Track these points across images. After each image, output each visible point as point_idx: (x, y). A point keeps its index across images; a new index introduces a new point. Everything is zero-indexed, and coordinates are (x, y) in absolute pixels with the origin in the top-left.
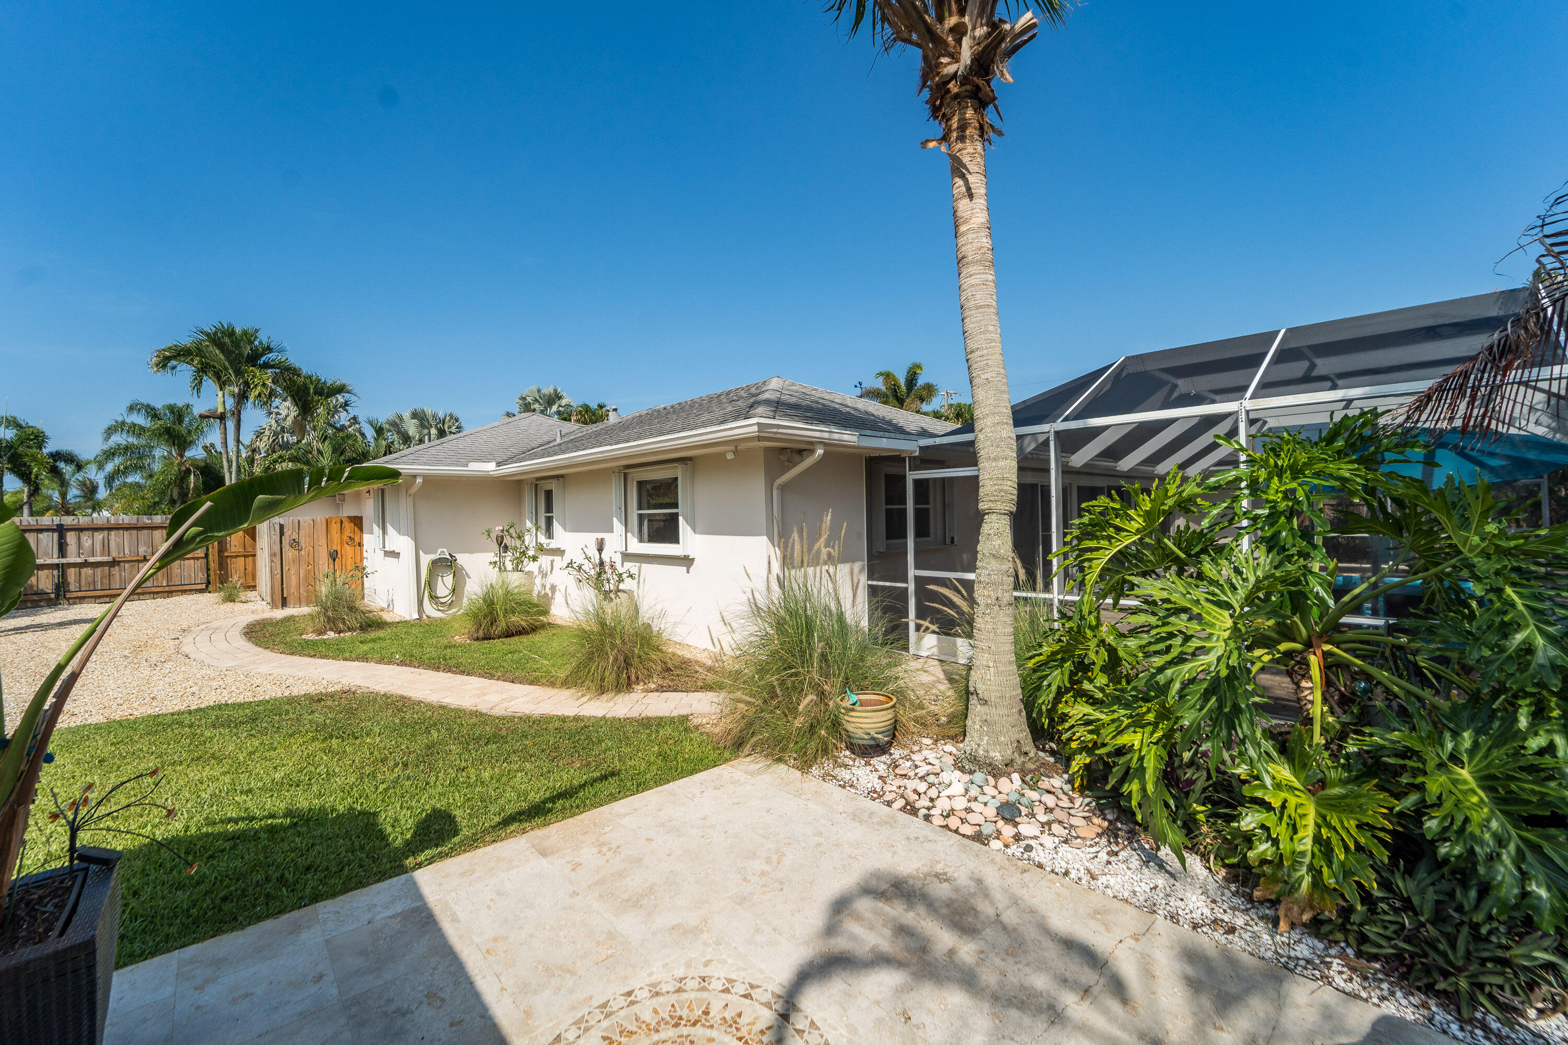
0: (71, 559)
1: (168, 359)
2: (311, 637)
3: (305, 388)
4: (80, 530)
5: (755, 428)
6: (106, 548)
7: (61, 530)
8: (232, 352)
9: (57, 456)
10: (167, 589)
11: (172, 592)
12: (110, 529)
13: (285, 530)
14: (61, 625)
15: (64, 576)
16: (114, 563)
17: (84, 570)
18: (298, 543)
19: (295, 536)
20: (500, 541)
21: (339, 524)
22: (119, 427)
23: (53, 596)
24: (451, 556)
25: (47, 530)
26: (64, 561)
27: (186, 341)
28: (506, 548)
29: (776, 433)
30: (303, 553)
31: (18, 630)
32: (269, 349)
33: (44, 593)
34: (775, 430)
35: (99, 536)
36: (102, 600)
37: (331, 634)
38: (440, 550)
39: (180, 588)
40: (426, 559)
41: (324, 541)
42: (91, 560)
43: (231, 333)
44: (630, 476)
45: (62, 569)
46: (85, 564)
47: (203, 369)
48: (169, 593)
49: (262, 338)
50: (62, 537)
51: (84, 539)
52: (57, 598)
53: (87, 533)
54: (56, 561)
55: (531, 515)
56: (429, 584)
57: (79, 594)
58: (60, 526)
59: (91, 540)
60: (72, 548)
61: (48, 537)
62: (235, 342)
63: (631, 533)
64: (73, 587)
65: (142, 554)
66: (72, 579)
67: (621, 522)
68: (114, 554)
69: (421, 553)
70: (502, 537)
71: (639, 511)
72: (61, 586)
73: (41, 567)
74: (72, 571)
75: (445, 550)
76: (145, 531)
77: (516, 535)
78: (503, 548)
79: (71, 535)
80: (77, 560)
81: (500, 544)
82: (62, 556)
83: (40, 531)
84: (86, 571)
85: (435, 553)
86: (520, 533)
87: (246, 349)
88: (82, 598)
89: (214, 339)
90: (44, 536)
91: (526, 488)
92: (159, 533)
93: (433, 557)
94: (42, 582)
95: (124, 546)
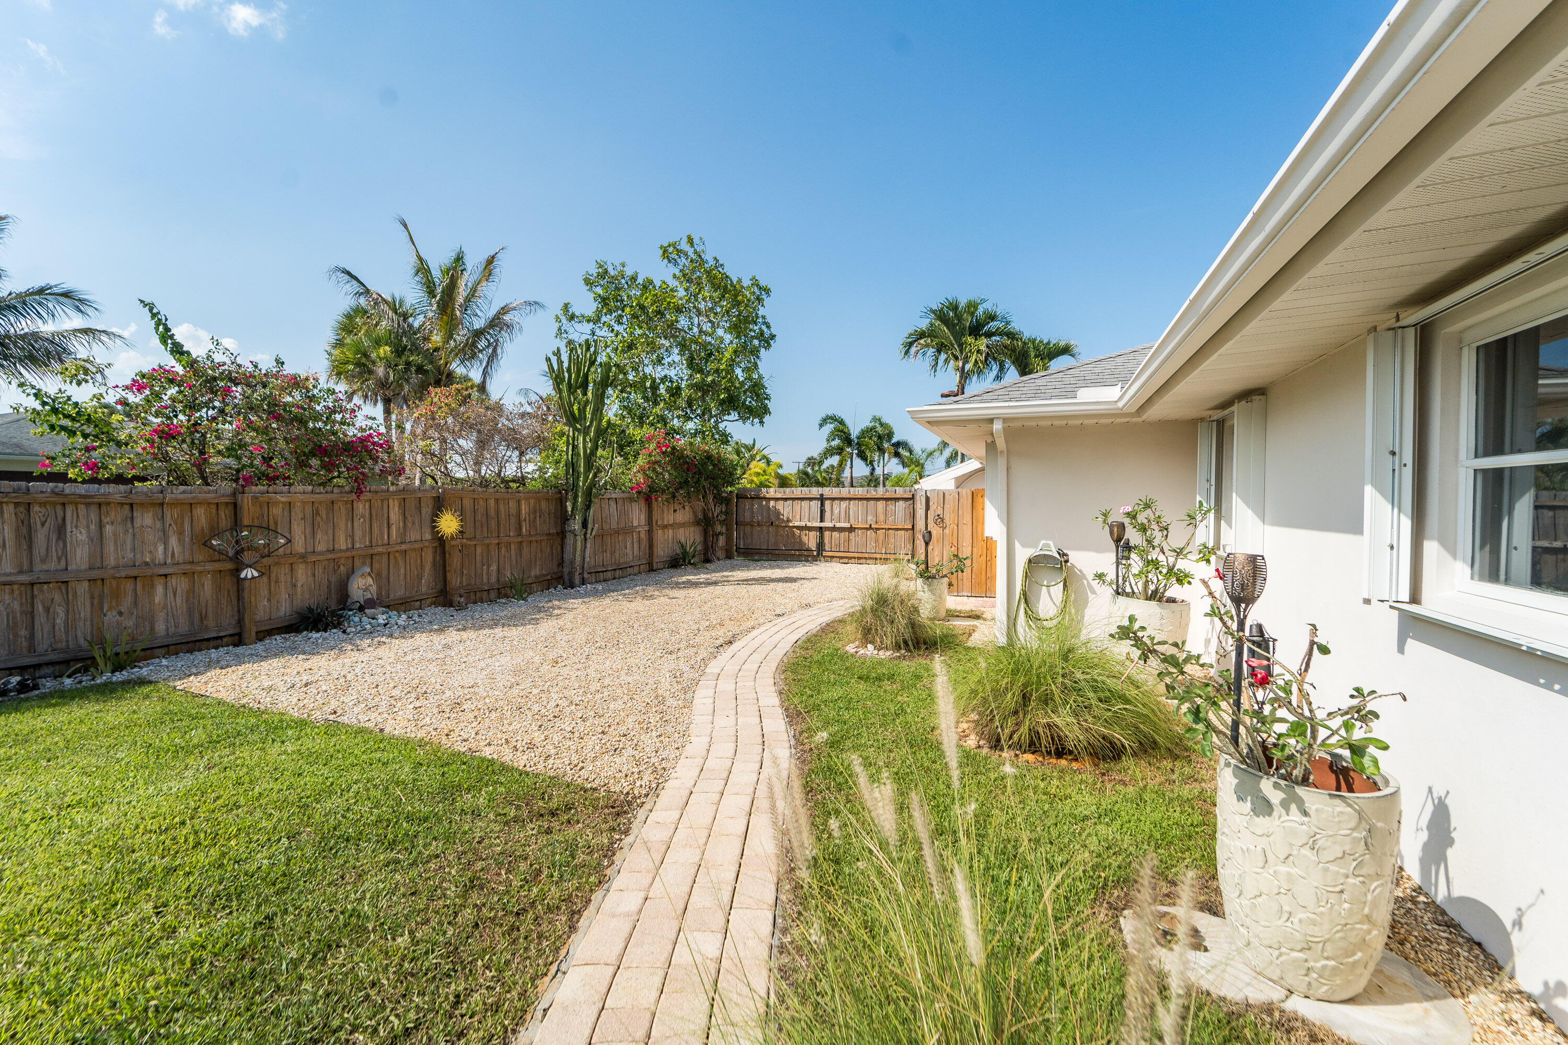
0: (827, 524)
1: (909, 346)
2: (852, 647)
3: (1025, 351)
4: (833, 499)
6: (847, 518)
7: (822, 499)
8: (954, 325)
9: (898, 444)
10: (885, 556)
11: (887, 559)
12: (850, 499)
13: (931, 504)
15: (822, 537)
16: (851, 529)
17: (834, 533)
18: (943, 520)
19: (940, 512)
20: (1118, 535)
23: (815, 553)
24: (1062, 555)
25: (815, 499)
26: (822, 525)
27: (923, 325)
28: (1128, 548)
30: (947, 531)
32: (992, 318)
33: (808, 550)
35: (844, 504)
36: (843, 561)
37: (870, 649)
38: (1042, 542)
39: (893, 556)
40: (1023, 555)
41: (970, 518)
42: (838, 525)
43: (954, 307)
45: (821, 529)
46: (834, 529)
47: (940, 349)
50: (822, 505)
51: (835, 507)
52: (818, 555)
53: (837, 502)
54: (818, 524)
55: (1207, 485)
56: (1025, 595)
57: (830, 554)
58: (822, 495)
59: (839, 508)
60: (827, 515)
61: (815, 505)
62: (959, 317)
63: (1443, 543)
64: (827, 547)
65: (869, 522)
66: (827, 540)
67: (1394, 500)
68: (852, 521)
69: (1017, 545)
70: (1122, 526)
71: (1486, 454)
72: (821, 546)
73: (810, 529)
74: (827, 534)
75: (1051, 543)
76: (872, 502)
77: (1154, 526)
78: (1123, 548)
79: (827, 503)
80: (831, 525)
81: (1118, 541)
82: (822, 520)
83: (811, 499)
84: (835, 534)
85: (1035, 546)
86: (1165, 520)
87: (968, 321)
88: (832, 557)
89: (941, 316)
90: (813, 503)
91: (1201, 429)
92: (881, 504)
93: (1030, 552)
94: (811, 541)
95: (858, 514)
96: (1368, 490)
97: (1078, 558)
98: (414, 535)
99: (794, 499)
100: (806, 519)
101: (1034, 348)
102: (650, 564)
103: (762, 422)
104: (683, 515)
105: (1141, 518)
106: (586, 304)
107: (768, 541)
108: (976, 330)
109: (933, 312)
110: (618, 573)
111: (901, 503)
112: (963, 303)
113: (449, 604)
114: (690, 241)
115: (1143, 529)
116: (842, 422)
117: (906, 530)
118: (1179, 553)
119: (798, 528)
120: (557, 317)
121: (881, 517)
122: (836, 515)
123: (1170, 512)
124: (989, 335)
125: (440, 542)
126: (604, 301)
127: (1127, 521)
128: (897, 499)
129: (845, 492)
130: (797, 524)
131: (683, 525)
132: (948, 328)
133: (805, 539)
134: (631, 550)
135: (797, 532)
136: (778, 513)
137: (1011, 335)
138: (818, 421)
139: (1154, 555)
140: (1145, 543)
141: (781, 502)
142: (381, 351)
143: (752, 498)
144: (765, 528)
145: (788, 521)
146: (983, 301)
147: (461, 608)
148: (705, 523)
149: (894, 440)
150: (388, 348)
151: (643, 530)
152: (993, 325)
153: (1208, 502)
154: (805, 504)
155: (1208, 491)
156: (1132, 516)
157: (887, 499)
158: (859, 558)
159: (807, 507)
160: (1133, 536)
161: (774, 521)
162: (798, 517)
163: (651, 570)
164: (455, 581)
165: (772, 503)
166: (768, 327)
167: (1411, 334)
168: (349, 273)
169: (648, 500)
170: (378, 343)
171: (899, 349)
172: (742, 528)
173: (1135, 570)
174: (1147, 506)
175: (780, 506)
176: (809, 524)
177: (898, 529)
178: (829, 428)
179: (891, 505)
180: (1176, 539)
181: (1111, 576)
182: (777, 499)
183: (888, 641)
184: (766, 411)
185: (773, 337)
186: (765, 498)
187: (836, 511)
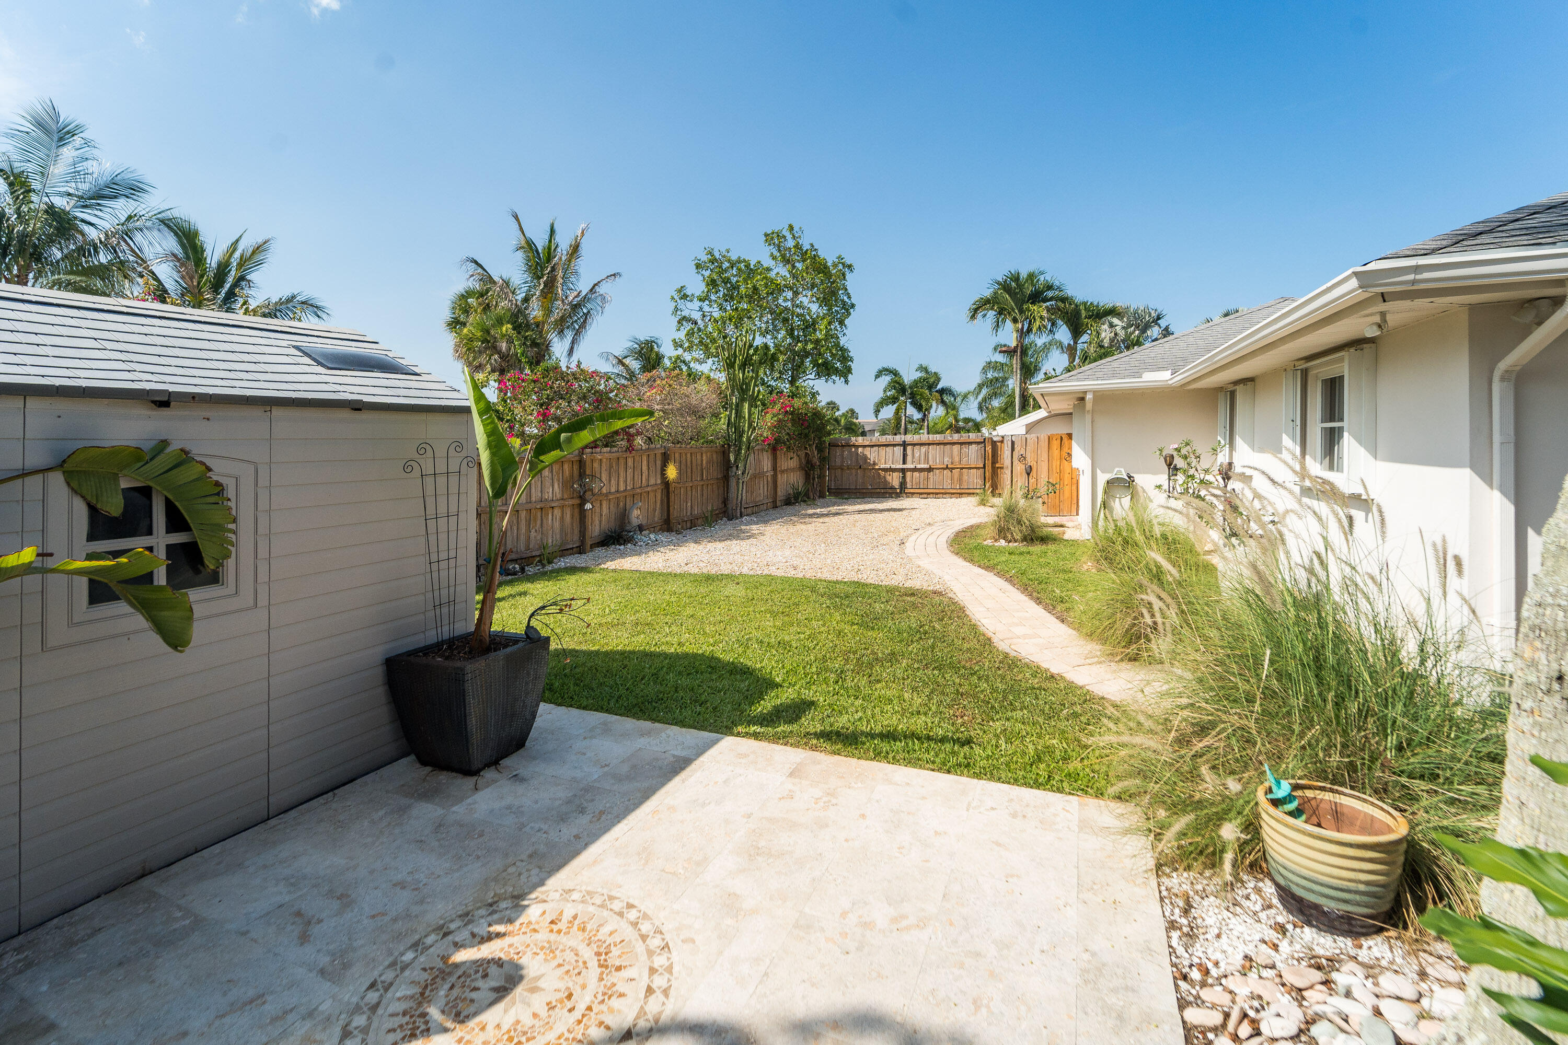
0: (909, 465)
1: (976, 310)
2: (989, 542)
3: (1077, 313)
4: (914, 445)
5: (1354, 283)
6: (927, 460)
7: (904, 445)
8: (1016, 294)
9: (942, 391)
10: (959, 491)
11: (961, 493)
12: (929, 444)
13: (1016, 446)
14: (888, 510)
15: (904, 477)
16: (930, 470)
18: (1025, 458)
19: (1023, 452)
20: (1170, 462)
21: (1059, 441)
22: (990, 365)
23: (899, 491)
24: (1129, 477)
25: (898, 445)
26: (905, 466)
27: (988, 293)
28: (1176, 469)
29: (1414, 282)
31: (860, 512)
32: (1050, 287)
33: (893, 488)
34: (1411, 277)
35: (923, 449)
36: (923, 496)
37: (1003, 542)
38: (1116, 469)
39: (967, 491)
40: (1103, 478)
41: (1046, 456)
42: (919, 466)
43: (1016, 278)
44: (1312, 373)
45: (903, 471)
46: (914, 470)
47: (1001, 312)
48: (961, 495)
49: (1047, 277)
50: (905, 450)
51: (916, 451)
52: (901, 492)
53: (917, 447)
54: (901, 466)
55: (1223, 430)
56: (1105, 505)
57: (912, 491)
58: (904, 442)
59: (920, 452)
60: (909, 458)
61: (898, 451)
62: (1020, 286)
63: (1311, 456)
64: (909, 486)
65: (946, 463)
66: (908, 479)
67: (1294, 440)
68: (931, 463)
69: (1098, 471)
70: (1172, 457)
71: (1326, 422)
72: (903, 484)
73: (894, 470)
74: (909, 474)
75: (1123, 470)
76: (948, 446)
77: (1192, 455)
78: (1173, 469)
79: (909, 448)
80: (912, 466)
81: (1169, 465)
82: (904, 463)
83: (894, 445)
84: (916, 474)
85: (1112, 472)
86: (1198, 452)
87: (1029, 289)
88: (913, 494)
89: (1005, 287)
90: (896, 449)
91: (1221, 397)
92: (956, 448)
93: (1109, 476)
94: (894, 480)
95: (936, 456)
96: (1284, 435)
97: (1140, 479)
98: (652, 482)
99: (879, 446)
100: (890, 462)
101: (1085, 309)
102: (774, 502)
103: (847, 382)
104: (793, 463)
105: (1184, 451)
106: (697, 286)
107: (856, 481)
108: (1037, 297)
109: (998, 283)
110: (755, 509)
111: (974, 445)
112: (1024, 275)
113: (669, 530)
114: (791, 228)
115: (1185, 457)
116: (895, 373)
117: (978, 468)
118: (1207, 471)
119: (883, 470)
120: (673, 298)
121: (957, 459)
122: (916, 458)
123: (1201, 447)
124: (1046, 300)
125: (666, 484)
126: (712, 283)
127: (1175, 454)
128: (970, 443)
129: (924, 437)
130: (882, 466)
131: (793, 470)
132: (1010, 296)
133: (889, 478)
134: (762, 492)
135: (882, 473)
136: (865, 458)
137: (1064, 300)
138: (874, 373)
139: (1191, 472)
140: (1186, 466)
141: (868, 449)
142: (504, 329)
143: (843, 446)
144: (854, 471)
145: (875, 464)
146: (1042, 273)
147: (678, 532)
148: (808, 468)
149: (939, 387)
150: (509, 326)
151: (770, 474)
152: (1050, 294)
153: (1225, 440)
154: (889, 449)
155: (1225, 433)
156: (1178, 450)
157: (961, 444)
158: (937, 494)
159: (891, 451)
160: (1179, 462)
161: (863, 465)
162: (883, 461)
163: (775, 507)
164: (674, 513)
165: (860, 450)
166: (849, 297)
167: (1299, 372)
168: (476, 262)
169: (774, 450)
170: (500, 322)
171: (965, 314)
172: (833, 471)
173: (1181, 482)
174: (1187, 444)
175: (867, 451)
176: (893, 466)
177: (970, 468)
178: (886, 379)
179: (965, 449)
180: (1204, 464)
181: (1166, 487)
182: (865, 446)
183: (1018, 536)
184: (849, 370)
185: (853, 306)
186: (854, 446)
187: (917, 455)
